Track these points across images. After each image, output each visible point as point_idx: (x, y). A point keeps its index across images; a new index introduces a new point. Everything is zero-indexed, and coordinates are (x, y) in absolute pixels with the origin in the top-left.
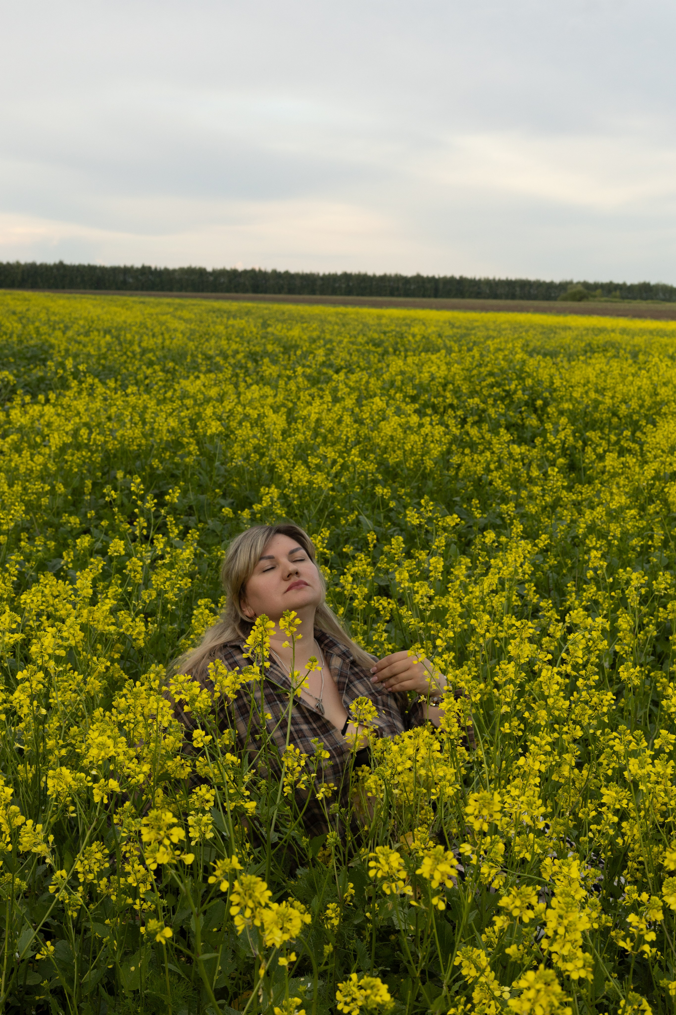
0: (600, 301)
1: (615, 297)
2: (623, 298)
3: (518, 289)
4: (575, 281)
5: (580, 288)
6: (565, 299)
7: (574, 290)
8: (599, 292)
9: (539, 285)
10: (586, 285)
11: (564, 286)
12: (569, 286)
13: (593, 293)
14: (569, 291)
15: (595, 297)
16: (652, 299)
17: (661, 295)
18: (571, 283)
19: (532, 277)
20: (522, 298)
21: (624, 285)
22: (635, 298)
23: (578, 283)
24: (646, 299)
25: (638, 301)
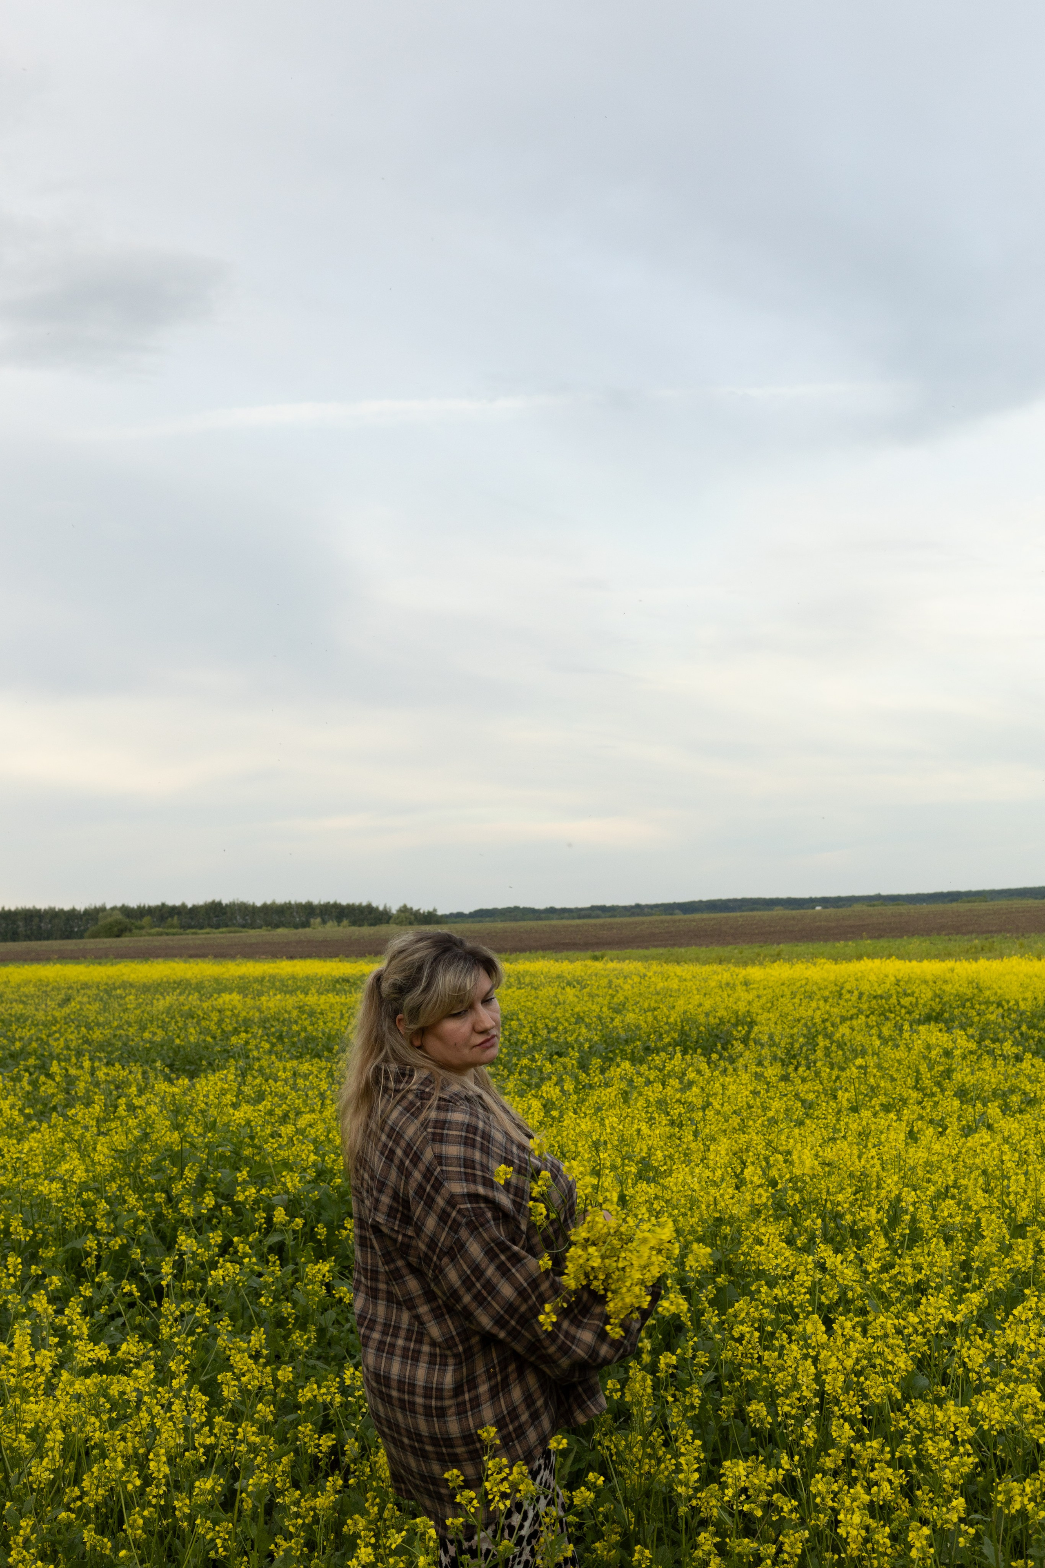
0: (150, 934)
1: (172, 926)
2: (183, 927)
3: (21, 924)
4: (109, 906)
5: (119, 916)
6: (95, 936)
7: (110, 920)
8: (147, 920)
9: (53, 915)
10: (125, 911)
11: (93, 915)
12: (101, 914)
13: (139, 923)
14: (101, 923)
15: (141, 928)
16: (227, 926)
17: (239, 919)
18: (103, 909)
19: (42, 904)
20: (28, 938)
21: (184, 906)
22: (201, 928)
23: (114, 909)
24: (218, 926)
25: (207, 930)
